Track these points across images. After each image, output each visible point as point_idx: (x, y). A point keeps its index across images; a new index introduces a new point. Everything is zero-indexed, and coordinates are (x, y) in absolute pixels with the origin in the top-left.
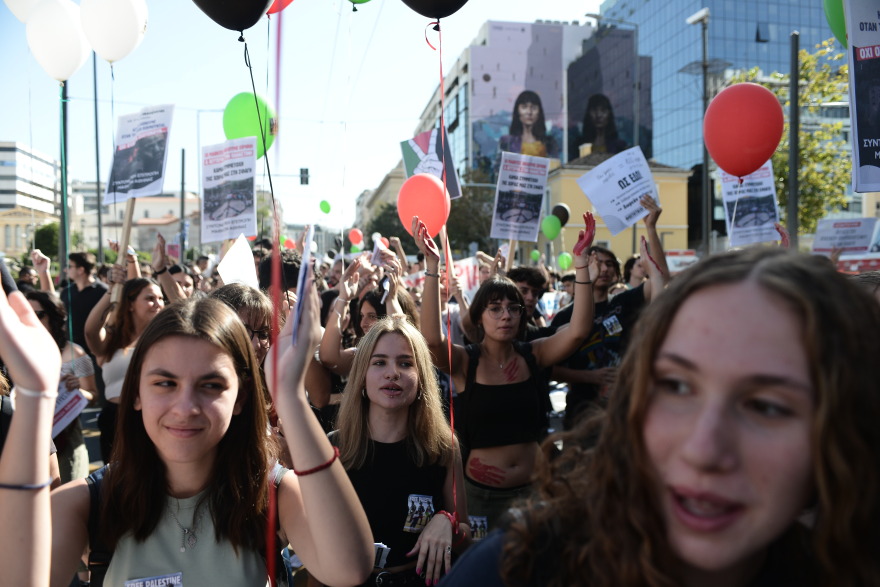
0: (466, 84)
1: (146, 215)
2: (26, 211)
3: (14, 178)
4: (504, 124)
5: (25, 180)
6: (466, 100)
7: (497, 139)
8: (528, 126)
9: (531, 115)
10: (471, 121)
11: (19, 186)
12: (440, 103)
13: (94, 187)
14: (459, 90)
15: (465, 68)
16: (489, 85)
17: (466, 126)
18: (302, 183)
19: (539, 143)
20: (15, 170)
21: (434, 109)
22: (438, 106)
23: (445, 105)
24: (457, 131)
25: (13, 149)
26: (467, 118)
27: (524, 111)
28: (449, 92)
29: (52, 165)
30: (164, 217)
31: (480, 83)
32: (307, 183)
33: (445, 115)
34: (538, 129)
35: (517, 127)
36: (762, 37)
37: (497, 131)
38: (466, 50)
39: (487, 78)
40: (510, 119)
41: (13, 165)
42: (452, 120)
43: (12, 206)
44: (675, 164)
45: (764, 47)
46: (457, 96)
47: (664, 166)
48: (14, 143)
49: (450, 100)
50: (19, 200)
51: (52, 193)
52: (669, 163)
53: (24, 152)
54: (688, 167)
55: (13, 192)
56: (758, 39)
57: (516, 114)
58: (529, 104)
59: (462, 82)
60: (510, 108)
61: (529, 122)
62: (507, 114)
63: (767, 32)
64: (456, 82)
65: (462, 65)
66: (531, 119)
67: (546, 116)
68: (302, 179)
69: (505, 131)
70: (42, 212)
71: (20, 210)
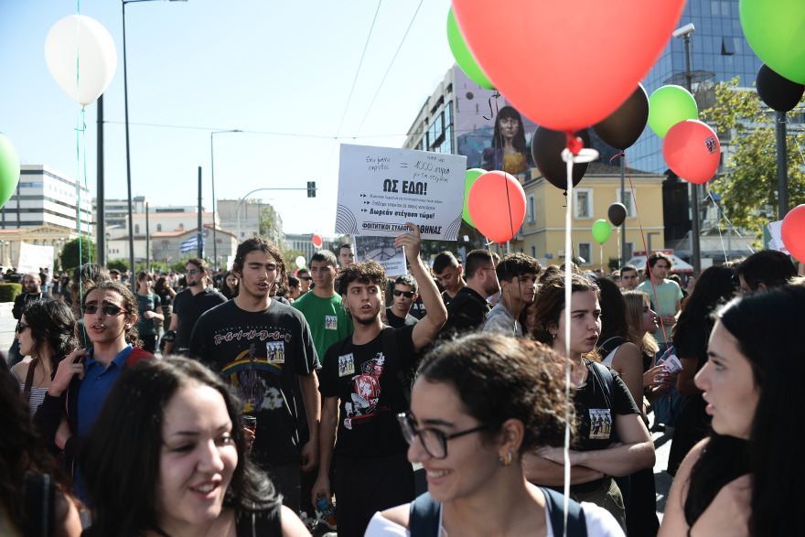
0: (451, 102)
1: (159, 229)
2: (52, 227)
3: (41, 198)
4: (487, 137)
5: (51, 200)
6: (451, 117)
7: (481, 152)
8: (509, 139)
9: (511, 128)
10: (456, 135)
11: (46, 205)
12: (427, 120)
13: (126, 204)
14: (445, 108)
15: (450, 88)
16: (473, 102)
17: (452, 141)
18: (309, 196)
19: (520, 154)
20: (42, 191)
21: (421, 126)
22: (425, 123)
23: (431, 122)
24: (443, 145)
25: (40, 172)
26: (452, 132)
27: (505, 125)
28: (434, 110)
29: (74, 185)
30: (175, 231)
31: (464, 101)
32: (314, 196)
33: (432, 131)
34: (518, 142)
35: (499, 139)
36: (727, 50)
37: (481, 144)
38: (450, 70)
39: (470, 96)
40: (492, 132)
41: (40, 186)
42: (438, 135)
43: (40, 223)
44: (650, 170)
45: (730, 59)
46: (443, 113)
47: (640, 172)
48: (42, 166)
49: (436, 117)
50: (47, 218)
51: (74, 211)
52: (644, 169)
53: (50, 174)
54: (662, 172)
55: (41, 210)
56: (724, 52)
57: (497, 127)
58: (510, 119)
59: (446, 100)
60: (492, 123)
61: (510, 136)
62: (489, 129)
63: (733, 45)
64: (441, 100)
65: (446, 85)
66: (511, 133)
67: (525, 129)
68: (309, 191)
69: (488, 144)
70: (66, 228)
71: (47, 226)
